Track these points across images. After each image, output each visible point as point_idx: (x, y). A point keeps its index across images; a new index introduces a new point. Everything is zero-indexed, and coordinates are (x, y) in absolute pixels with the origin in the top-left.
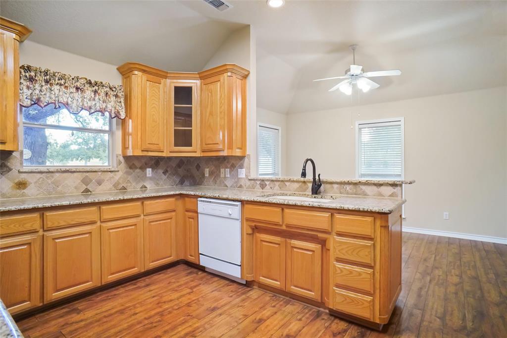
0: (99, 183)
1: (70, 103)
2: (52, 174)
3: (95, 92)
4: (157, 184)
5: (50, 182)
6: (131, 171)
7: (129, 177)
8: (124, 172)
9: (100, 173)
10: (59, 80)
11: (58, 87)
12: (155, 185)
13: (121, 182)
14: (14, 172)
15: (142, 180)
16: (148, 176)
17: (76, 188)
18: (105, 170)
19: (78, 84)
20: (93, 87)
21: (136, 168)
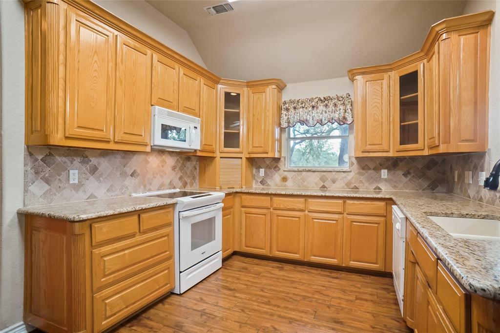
0: (334, 182)
1: (308, 119)
2: (301, 173)
3: (326, 106)
4: (395, 187)
5: (299, 178)
6: (364, 172)
7: (362, 177)
8: (356, 172)
9: (334, 173)
10: (301, 104)
11: (301, 110)
12: (391, 188)
13: (353, 181)
14: (281, 171)
15: (376, 181)
16: (383, 177)
17: (316, 184)
18: (338, 170)
19: (313, 103)
20: (324, 102)
21: (370, 169)
